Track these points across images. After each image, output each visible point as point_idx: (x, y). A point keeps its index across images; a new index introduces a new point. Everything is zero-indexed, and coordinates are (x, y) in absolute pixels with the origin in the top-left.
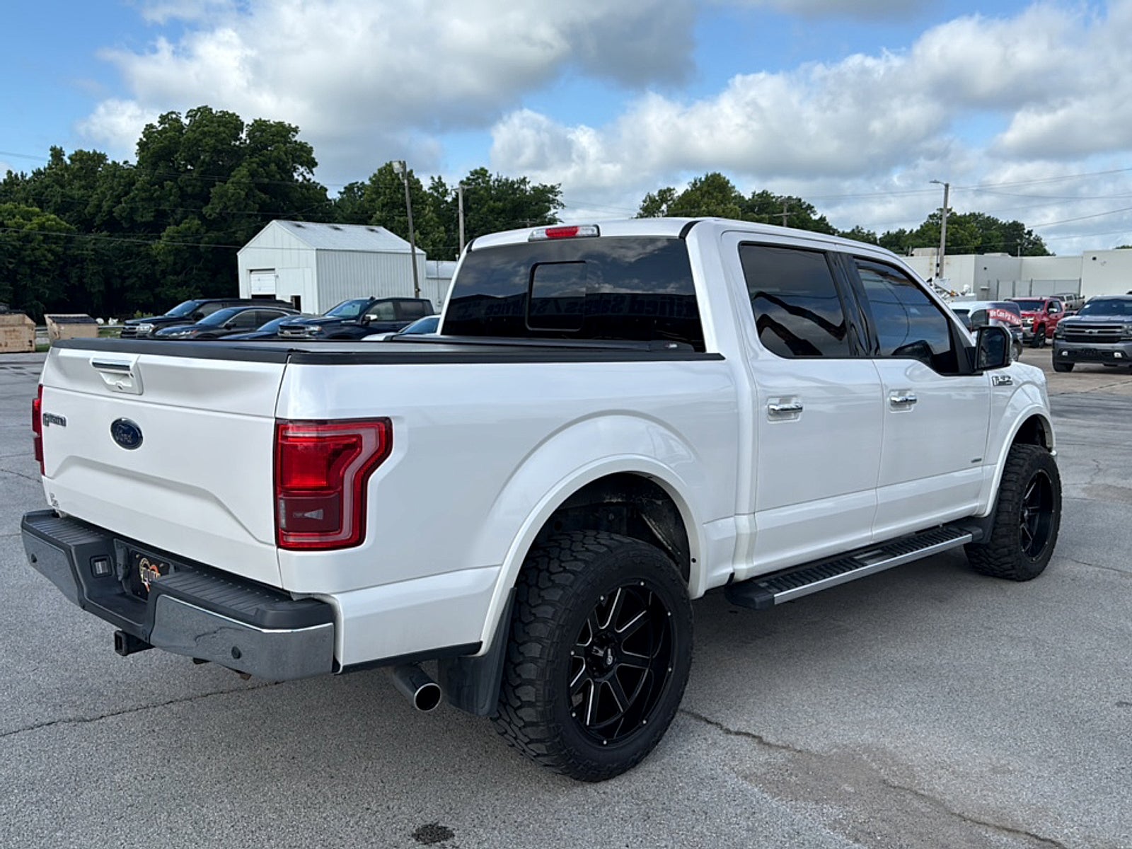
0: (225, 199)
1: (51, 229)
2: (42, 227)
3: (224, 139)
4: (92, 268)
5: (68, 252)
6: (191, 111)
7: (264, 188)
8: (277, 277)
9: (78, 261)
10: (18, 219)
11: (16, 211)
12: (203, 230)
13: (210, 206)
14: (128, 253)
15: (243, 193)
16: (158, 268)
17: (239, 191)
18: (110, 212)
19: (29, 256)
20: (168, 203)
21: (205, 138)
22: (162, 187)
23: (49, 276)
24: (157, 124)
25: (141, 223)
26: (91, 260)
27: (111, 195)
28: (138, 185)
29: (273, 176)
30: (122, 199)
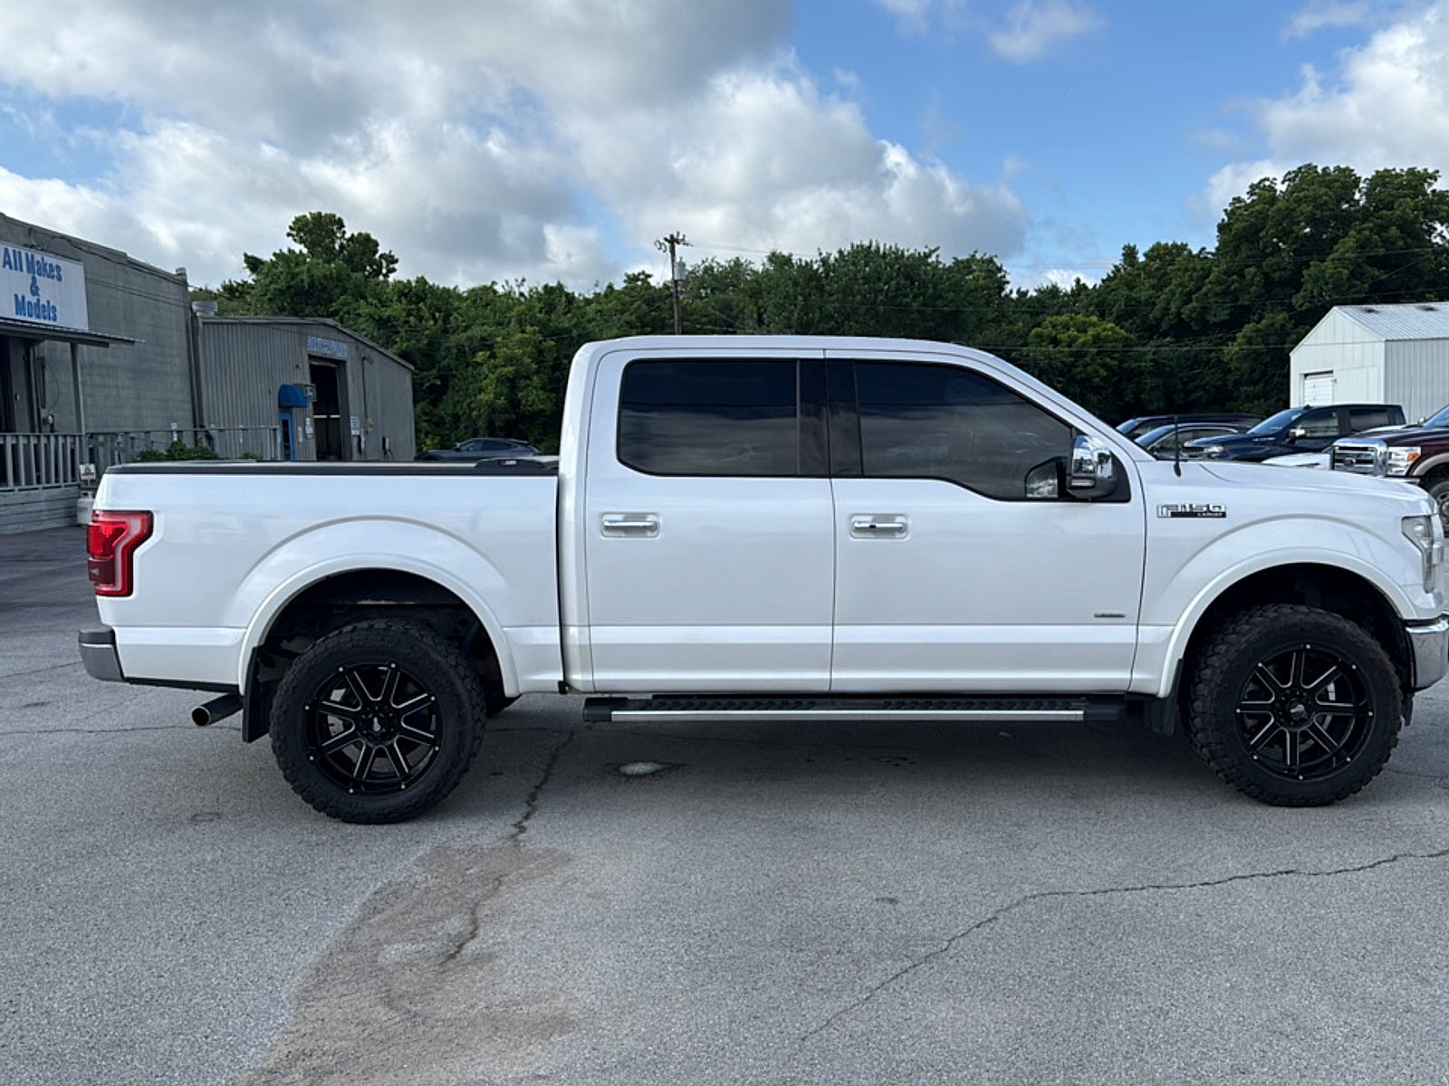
0: (1321, 282)
1: (1106, 340)
2: (1097, 338)
3: (1326, 202)
4: (1150, 382)
5: (1124, 365)
6: (1289, 173)
7: (1376, 262)
8: (1335, 381)
9: (1135, 374)
10: (1073, 332)
11: (1071, 323)
12: (1289, 325)
13: (1302, 293)
14: (1196, 361)
15: (1346, 272)
16: (1231, 378)
17: (1341, 269)
18: (1179, 314)
19: (1080, 373)
20: (1247, 297)
21: (1299, 206)
22: (1242, 276)
23: (1101, 395)
24: (1245, 197)
25: (1215, 323)
26: (1149, 373)
27: (1181, 294)
28: (1212, 277)
29: (1393, 244)
30: (1194, 297)
